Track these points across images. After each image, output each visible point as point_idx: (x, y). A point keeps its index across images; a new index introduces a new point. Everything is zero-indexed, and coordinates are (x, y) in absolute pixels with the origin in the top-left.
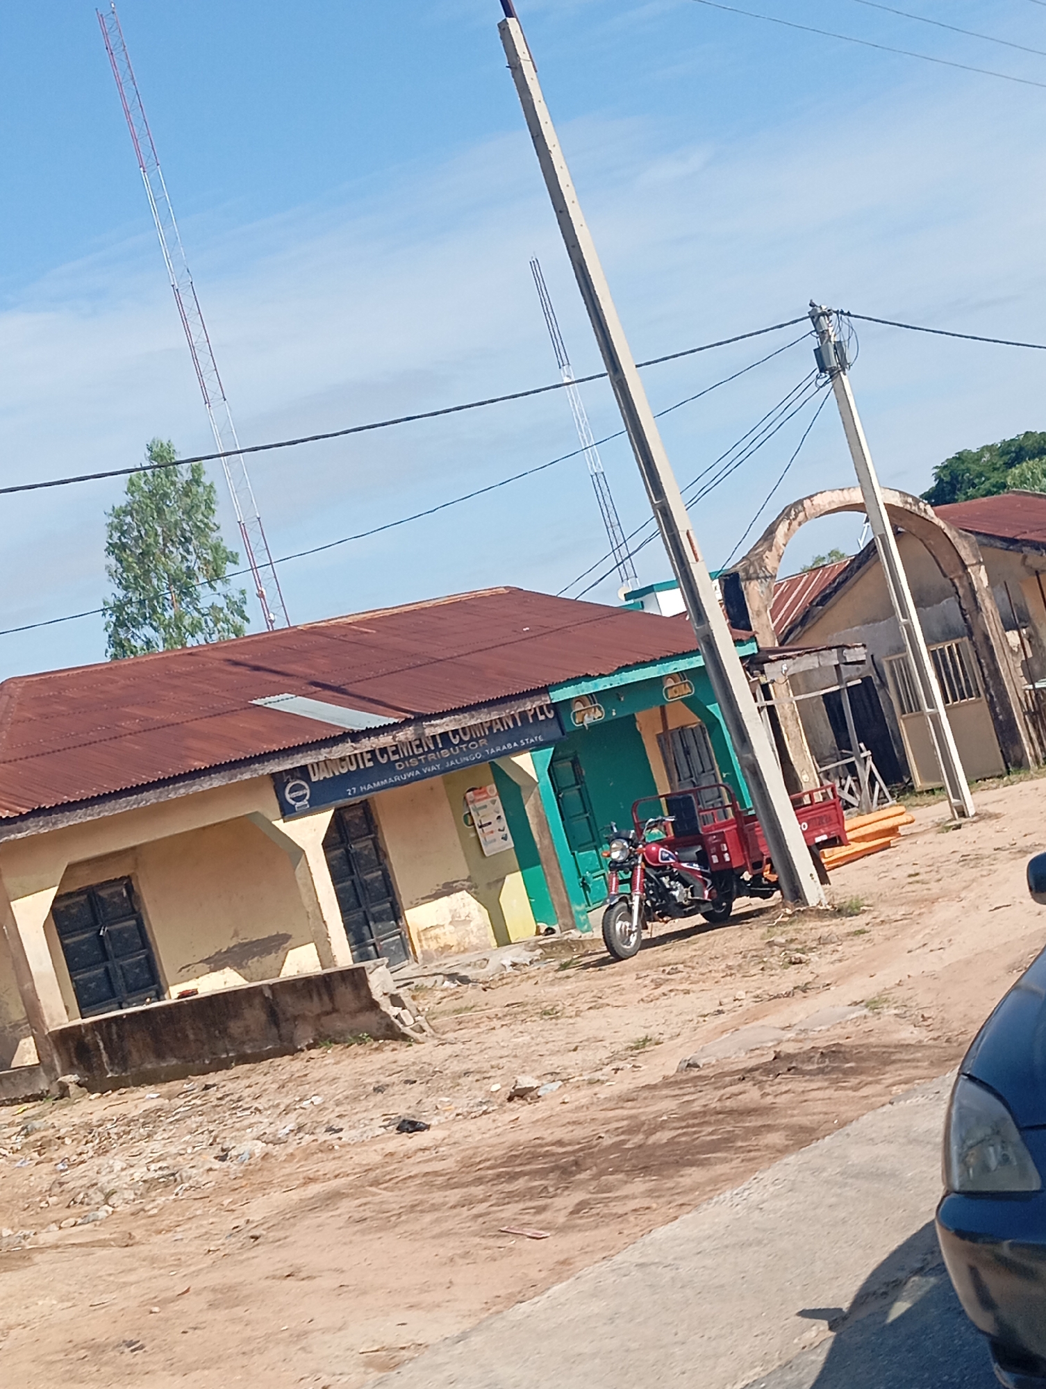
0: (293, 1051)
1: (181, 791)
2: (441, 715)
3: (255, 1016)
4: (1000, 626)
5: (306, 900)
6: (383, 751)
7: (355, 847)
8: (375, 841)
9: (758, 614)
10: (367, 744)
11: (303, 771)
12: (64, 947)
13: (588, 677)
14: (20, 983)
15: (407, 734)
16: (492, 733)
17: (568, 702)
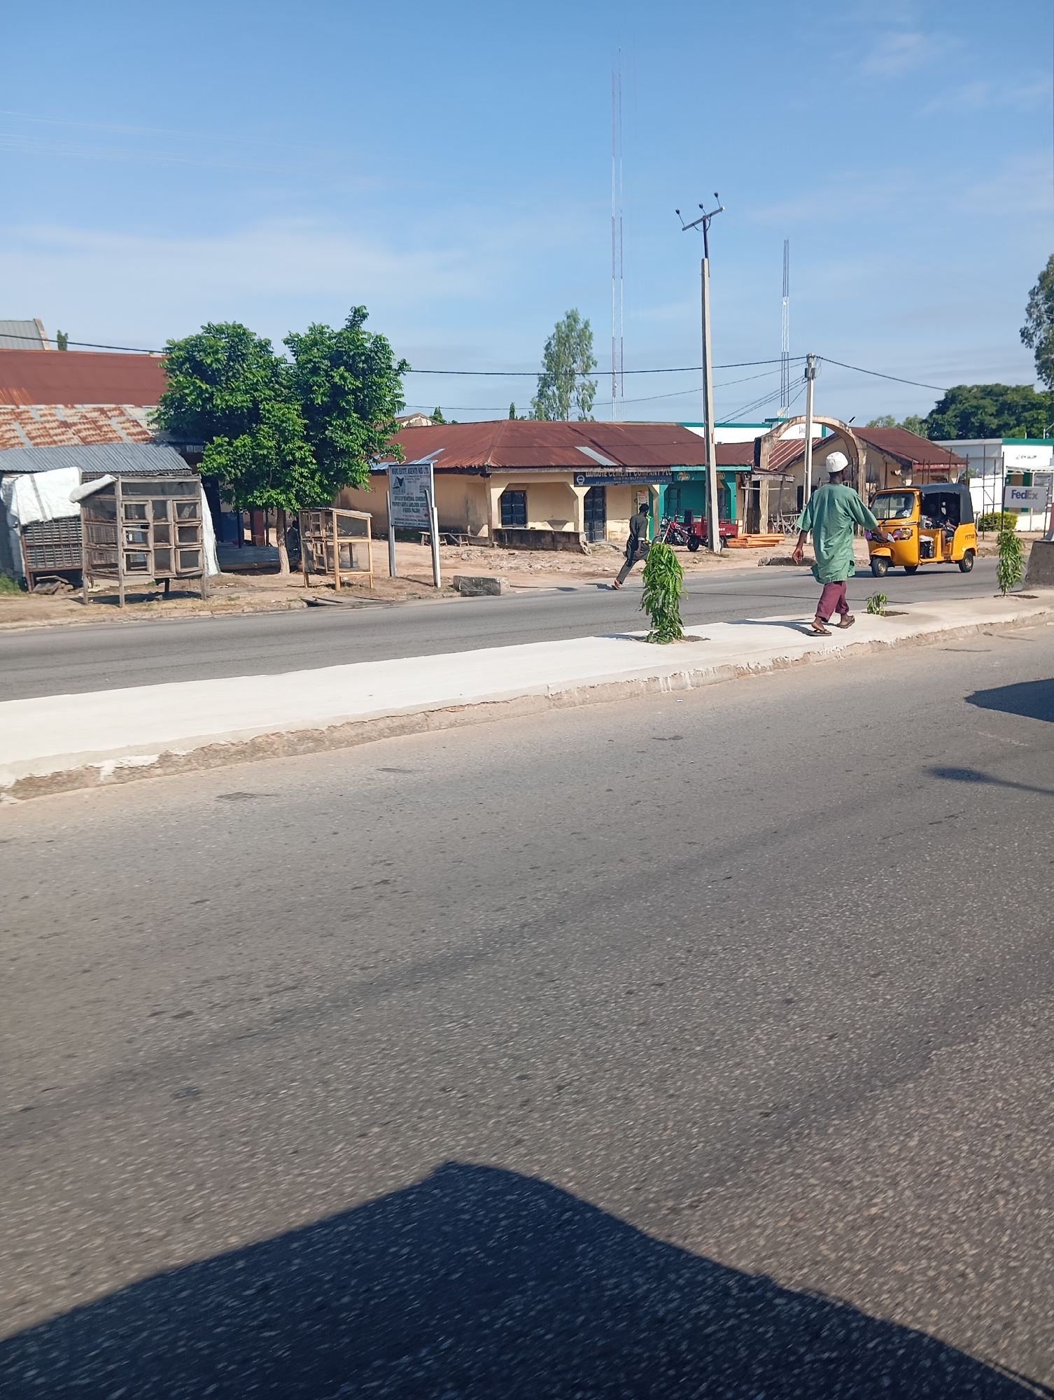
0: (556, 550)
1: (545, 471)
2: (632, 467)
3: (548, 539)
4: (864, 480)
5: (575, 512)
6: (611, 473)
7: (596, 500)
8: (603, 500)
9: (765, 455)
10: (606, 470)
11: (584, 474)
12: (502, 507)
13: (685, 465)
14: (488, 513)
15: (620, 470)
16: (649, 476)
17: (678, 472)
